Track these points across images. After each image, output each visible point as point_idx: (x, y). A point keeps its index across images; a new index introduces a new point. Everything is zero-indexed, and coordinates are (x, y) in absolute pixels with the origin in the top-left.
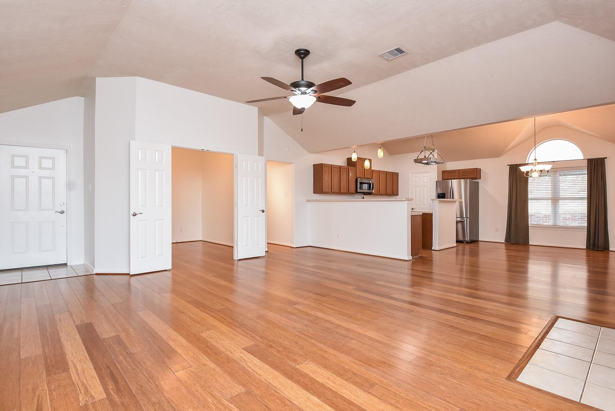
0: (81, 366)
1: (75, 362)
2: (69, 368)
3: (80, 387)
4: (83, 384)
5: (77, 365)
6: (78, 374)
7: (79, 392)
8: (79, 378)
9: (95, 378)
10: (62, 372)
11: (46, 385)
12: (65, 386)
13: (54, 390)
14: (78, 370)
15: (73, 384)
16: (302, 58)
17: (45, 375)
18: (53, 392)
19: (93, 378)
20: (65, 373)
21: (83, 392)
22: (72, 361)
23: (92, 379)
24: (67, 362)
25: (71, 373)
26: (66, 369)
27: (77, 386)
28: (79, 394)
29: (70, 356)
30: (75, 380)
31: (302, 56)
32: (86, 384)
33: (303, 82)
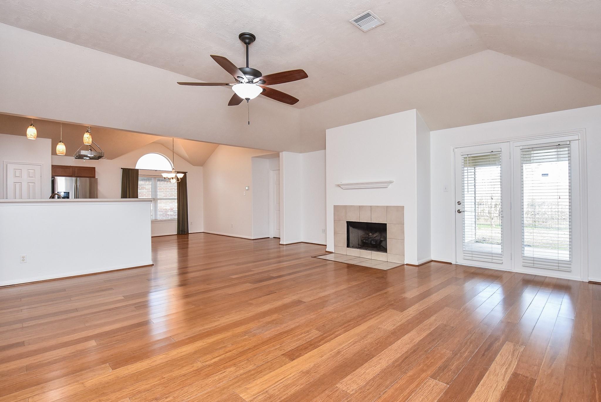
0: (501, 370)
1: (502, 378)
2: (512, 374)
3: (516, 355)
4: (513, 356)
5: (503, 373)
6: (509, 365)
7: (519, 353)
8: (511, 361)
9: (501, 354)
10: (520, 375)
11: (540, 372)
12: (526, 363)
13: (536, 365)
14: (506, 368)
15: (519, 360)
16: (247, 44)
17: (536, 382)
18: (537, 364)
19: (502, 355)
20: (518, 372)
21: (518, 352)
22: (503, 380)
23: (504, 355)
24: (508, 382)
25: (514, 369)
26: (515, 375)
27: (518, 358)
28: (521, 352)
29: (500, 387)
30: (515, 362)
31: (247, 41)
32: (511, 355)
33: (247, 70)
